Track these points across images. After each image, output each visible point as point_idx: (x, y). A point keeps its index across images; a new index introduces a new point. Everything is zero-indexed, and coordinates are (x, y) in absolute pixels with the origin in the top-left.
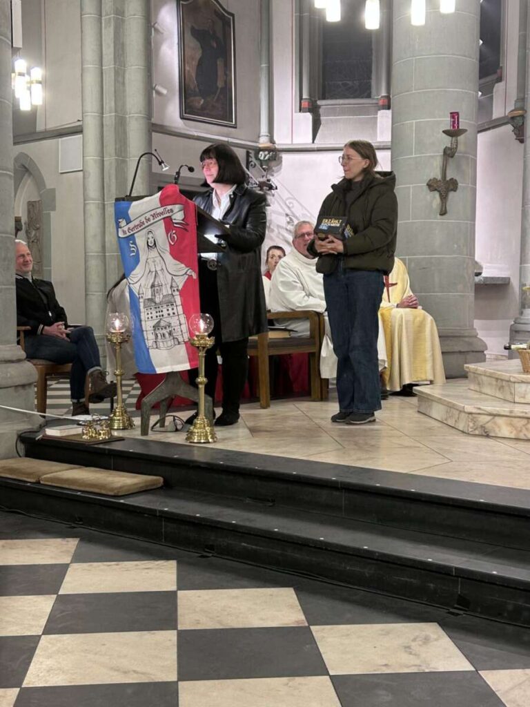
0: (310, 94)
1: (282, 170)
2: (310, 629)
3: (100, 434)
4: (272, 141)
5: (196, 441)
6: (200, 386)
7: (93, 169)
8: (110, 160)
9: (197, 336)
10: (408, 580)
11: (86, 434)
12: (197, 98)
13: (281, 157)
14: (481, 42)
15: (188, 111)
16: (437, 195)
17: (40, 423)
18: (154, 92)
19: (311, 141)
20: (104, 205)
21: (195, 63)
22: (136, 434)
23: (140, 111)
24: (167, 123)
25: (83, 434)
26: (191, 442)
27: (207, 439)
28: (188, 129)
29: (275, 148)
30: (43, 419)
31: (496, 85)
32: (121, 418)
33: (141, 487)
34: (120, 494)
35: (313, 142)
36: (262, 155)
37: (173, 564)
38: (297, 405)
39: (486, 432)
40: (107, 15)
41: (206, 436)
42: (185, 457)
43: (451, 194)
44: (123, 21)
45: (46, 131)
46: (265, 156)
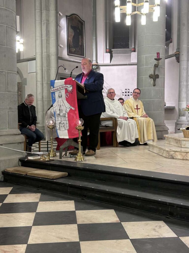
0: (109, 47)
2: (121, 223)
3: (46, 159)
4: (97, 62)
5: (78, 161)
6: (79, 142)
7: (39, 72)
8: (45, 68)
9: (78, 126)
10: (152, 206)
11: (42, 159)
12: (73, 48)
13: (100, 68)
14: (166, 30)
15: (70, 52)
16: (152, 79)
17: (26, 155)
18: (59, 46)
19: (110, 62)
20: (43, 83)
21: (72, 37)
22: (58, 158)
23: (55, 53)
24: (63, 57)
25: (41, 158)
26: (76, 161)
27: (82, 160)
28: (70, 58)
29: (98, 65)
30: (27, 154)
31: (170, 44)
32: (52, 153)
33: (61, 176)
34: (54, 178)
35: (110, 63)
37: (73, 202)
38: (109, 149)
39: (173, 157)
40: (43, 21)
41: (81, 159)
42: (75, 166)
43: (157, 79)
44: (49, 23)
45: (24, 59)
46: (95, 67)
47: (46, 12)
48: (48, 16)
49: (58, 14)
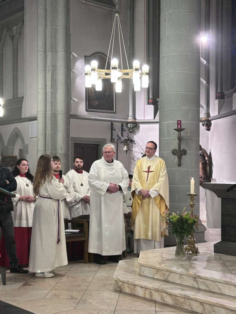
0: (153, 95)
1: (140, 132)
4: (135, 118)
7: (41, 137)
8: (49, 132)
12: (95, 101)
13: (139, 126)
15: (90, 107)
16: (176, 157)
18: (72, 100)
23: (63, 111)
24: (78, 114)
28: (89, 115)
29: (136, 122)
35: (154, 119)
36: (129, 125)
40: (48, 67)
44: (56, 70)
45: (25, 118)
46: (131, 126)
47: (51, 55)
48: (54, 59)
49: (72, 55)
